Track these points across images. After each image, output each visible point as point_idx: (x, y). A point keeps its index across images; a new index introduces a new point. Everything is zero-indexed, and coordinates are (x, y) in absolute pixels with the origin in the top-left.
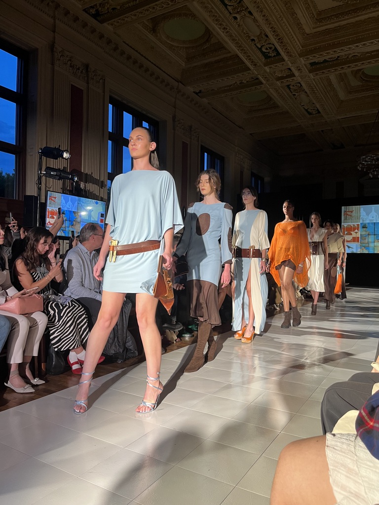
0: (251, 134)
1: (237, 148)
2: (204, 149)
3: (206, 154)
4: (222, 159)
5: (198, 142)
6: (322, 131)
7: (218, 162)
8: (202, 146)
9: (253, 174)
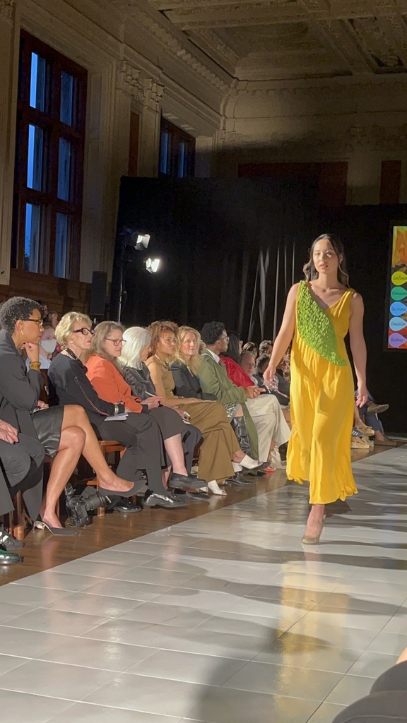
0: (162, 12)
1: (122, 47)
2: (29, 43)
3: (34, 57)
4: (81, 75)
5: (13, 18)
6: (351, 21)
7: (68, 82)
8: (23, 32)
9: (165, 124)
